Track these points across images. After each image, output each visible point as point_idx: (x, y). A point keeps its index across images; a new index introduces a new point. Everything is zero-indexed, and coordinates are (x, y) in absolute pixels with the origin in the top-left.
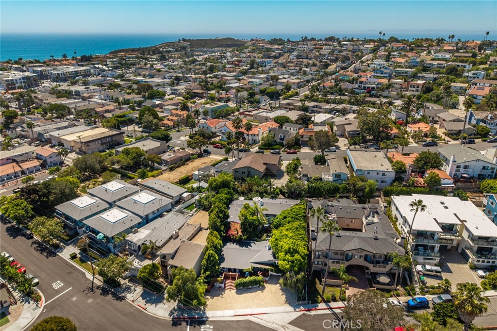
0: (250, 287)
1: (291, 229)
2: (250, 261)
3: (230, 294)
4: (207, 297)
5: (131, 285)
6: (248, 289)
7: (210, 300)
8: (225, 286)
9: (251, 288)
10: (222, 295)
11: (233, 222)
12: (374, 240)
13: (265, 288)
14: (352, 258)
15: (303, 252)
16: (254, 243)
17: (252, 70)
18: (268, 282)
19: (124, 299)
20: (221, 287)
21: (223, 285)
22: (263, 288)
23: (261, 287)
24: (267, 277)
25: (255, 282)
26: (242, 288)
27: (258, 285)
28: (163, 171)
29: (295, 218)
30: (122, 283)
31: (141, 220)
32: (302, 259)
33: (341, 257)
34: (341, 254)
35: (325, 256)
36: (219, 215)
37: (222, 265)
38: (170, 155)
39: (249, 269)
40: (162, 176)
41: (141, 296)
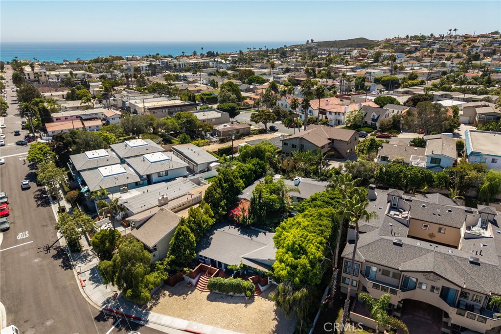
0: (231, 293)
1: (311, 216)
2: (242, 256)
3: (199, 295)
4: (165, 292)
5: (91, 253)
6: (228, 296)
7: (167, 297)
8: (197, 283)
9: (232, 296)
10: (187, 295)
11: (245, 199)
12: (471, 265)
13: (253, 301)
14: (415, 288)
15: (312, 254)
16: (265, 234)
17: (376, 64)
18: (263, 294)
19: (71, 268)
20: (190, 283)
21: (194, 281)
22: (251, 300)
23: (247, 298)
24: (262, 286)
25: (238, 288)
26: (218, 293)
27: (243, 294)
28: (212, 142)
29: (327, 203)
30: (84, 249)
31: (139, 180)
32: (308, 265)
33: (395, 281)
34: (395, 275)
35: (364, 272)
36: (221, 184)
37: (203, 253)
38: (226, 126)
39: (236, 266)
40: (208, 146)
41: (91, 269)
